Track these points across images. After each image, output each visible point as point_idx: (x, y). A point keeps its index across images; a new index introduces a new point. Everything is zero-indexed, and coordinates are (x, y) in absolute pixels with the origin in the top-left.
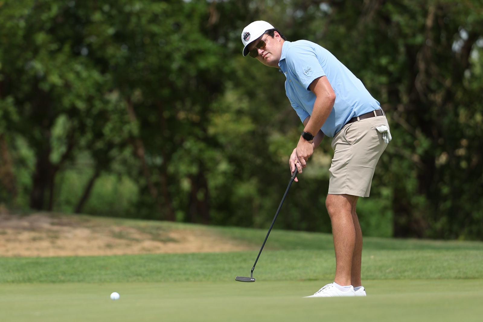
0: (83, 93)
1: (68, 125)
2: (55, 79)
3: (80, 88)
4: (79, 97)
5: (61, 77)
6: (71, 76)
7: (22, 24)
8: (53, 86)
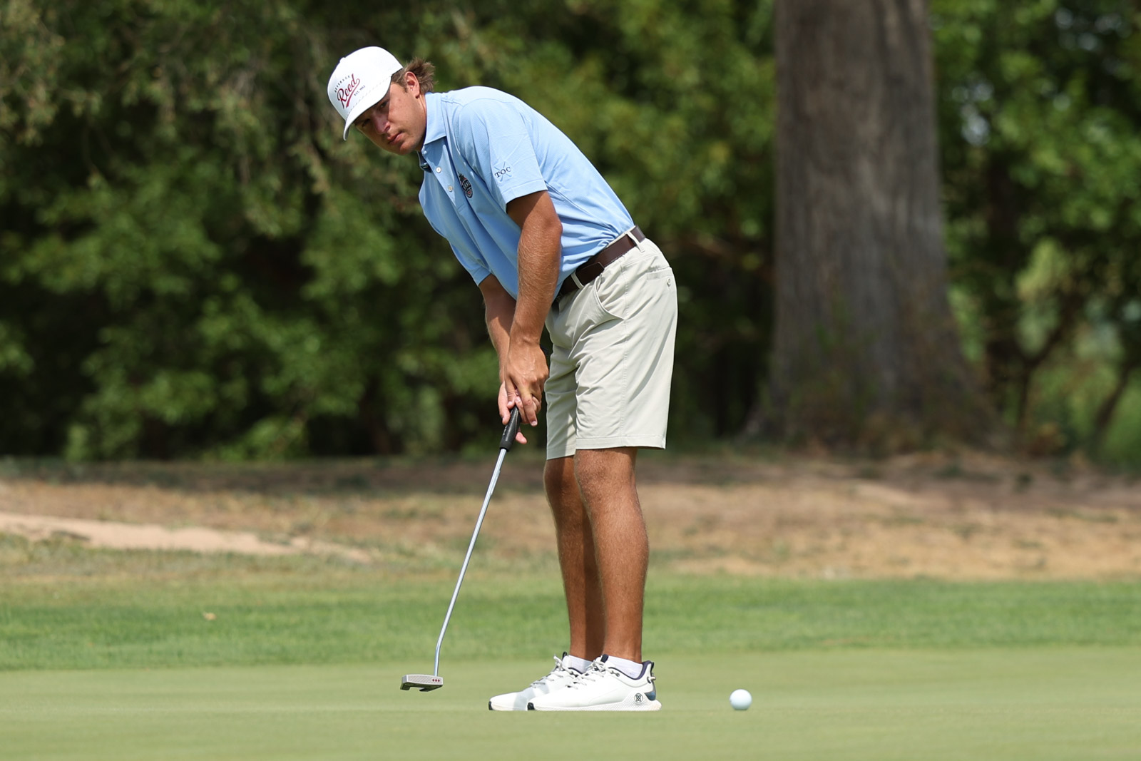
0: (1110, 191)
1: (1062, 265)
2: (1048, 158)
3: (1102, 180)
4: (1100, 200)
5: (1063, 154)
6: (1085, 154)
7: (973, 34)
8: (1045, 175)
